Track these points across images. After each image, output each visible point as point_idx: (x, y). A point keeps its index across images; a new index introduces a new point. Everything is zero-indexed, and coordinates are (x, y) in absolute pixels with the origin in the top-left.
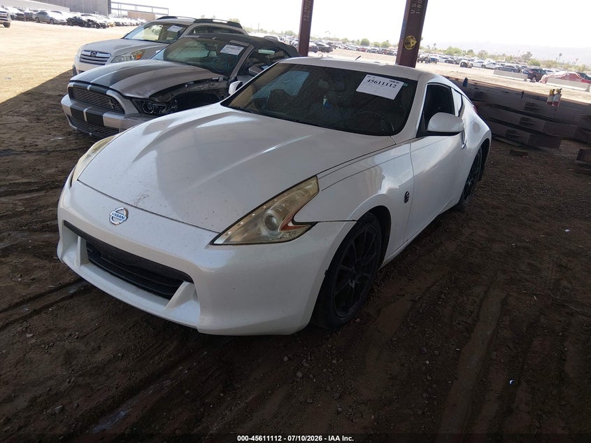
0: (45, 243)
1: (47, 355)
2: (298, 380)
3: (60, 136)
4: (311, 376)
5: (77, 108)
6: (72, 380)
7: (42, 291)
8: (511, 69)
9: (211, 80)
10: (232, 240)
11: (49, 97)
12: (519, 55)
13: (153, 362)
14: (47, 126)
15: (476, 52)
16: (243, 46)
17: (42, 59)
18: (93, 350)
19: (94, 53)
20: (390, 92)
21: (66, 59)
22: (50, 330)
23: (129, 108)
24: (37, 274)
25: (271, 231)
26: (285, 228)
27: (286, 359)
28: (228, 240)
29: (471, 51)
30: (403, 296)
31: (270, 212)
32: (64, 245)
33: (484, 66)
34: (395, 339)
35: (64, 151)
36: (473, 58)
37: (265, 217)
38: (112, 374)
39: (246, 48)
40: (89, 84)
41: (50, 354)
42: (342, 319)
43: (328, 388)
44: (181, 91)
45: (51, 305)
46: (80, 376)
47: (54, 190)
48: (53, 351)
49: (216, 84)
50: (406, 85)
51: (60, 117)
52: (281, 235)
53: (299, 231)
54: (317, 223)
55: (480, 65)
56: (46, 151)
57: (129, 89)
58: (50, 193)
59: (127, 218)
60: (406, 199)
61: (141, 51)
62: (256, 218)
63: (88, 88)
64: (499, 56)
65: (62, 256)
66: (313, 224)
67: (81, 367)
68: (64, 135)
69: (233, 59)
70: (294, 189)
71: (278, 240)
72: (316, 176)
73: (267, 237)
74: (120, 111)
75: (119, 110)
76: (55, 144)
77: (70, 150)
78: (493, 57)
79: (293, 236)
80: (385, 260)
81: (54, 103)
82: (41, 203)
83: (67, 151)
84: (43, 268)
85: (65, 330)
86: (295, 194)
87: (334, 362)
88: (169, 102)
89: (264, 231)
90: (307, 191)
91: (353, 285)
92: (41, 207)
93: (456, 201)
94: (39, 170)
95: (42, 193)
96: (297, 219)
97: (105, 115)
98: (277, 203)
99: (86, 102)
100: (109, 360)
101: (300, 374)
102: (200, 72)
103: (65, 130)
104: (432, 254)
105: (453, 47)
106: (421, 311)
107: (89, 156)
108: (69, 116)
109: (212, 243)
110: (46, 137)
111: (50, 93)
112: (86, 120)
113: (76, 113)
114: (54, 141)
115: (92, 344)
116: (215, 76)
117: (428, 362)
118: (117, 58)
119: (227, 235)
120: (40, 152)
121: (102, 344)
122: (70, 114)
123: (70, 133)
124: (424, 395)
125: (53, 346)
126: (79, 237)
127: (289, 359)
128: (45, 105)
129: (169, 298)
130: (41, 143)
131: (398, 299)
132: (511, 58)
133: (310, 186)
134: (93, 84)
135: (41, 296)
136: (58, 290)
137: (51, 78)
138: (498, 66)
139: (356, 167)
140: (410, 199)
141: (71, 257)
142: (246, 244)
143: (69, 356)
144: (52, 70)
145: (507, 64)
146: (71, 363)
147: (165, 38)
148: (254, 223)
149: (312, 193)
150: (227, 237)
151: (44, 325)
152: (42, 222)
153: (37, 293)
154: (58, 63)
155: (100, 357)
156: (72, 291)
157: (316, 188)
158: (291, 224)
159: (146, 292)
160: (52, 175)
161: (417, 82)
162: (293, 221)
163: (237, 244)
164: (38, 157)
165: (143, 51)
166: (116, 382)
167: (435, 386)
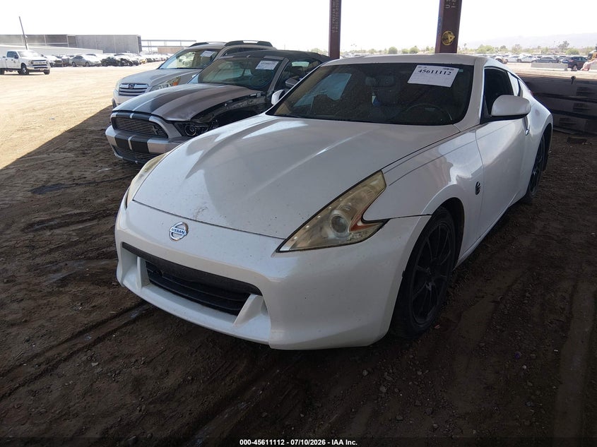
0: (101, 270)
1: (114, 384)
2: (383, 395)
3: (107, 168)
4: (396, 390)
5: (122, 137)
6: (143, 409)
7: (104, 317)
8: (549, 60)
9: (249, 97)
10: (298, 246)
11: (91, 132)
12: (556, 45)
13: (225, 384)
14: (93, 159)
15: (509, 47)
16: (277, 60)
17: (81, 98)
18: (161, 375)
19: (131, 85)
20: (445, 79)
21: (104, 97)
22: (116, 357)
23: (172, 132)
24: (98, 301)
25: (339, 234)
26: (355, 228)
27: (365, 373)
28: (294, 246)
29: (504, 47)
30: (483, 297)
31: (336, 212)
32: (123, 269)
33: (519, 61)
34: (484, 344)
35: (112, 181)
36: (507, 54)
37: (331, 218)
38: (184, 399)
39: (280, 62)
40: (132, 112)
41: (118, 381)
42: (421, 326)
43: (418, 403)
44: (221, 111)
45: (115, 331)
46: (151, 403)
47: (106, 218)
48: (120, 378)
49: (255, 100)
50: (462, 71)
51: (105, 150)
52: (351, 236)
53: (371, 230)
54: (388, 220)
55: (515, 59)
56: (95, 182)
57: (171, 113)
58: (103, 221)
59: (187, 233)
60: (478, 190)
61: (177, 78)
62: (322, 220)
63: (131, 117)
64: (533, 49)
65: (123, 279)
66: (385, 222)
67: (151, 394)
68: (109, 166)
69: (269, 74)
70: (360, 186)
71: (349, 242)
72: (380, 170)
73: (335, 240)
74: (164, 136)
75: (162, 135)
76: (103, 175)
77: (117, 179)
78: (527, 51)
79: (364, 236)
80: (459, 259)
81: (97, 137)
82: (95, 231)
83: (115, 180)
84: (102, 295)
85: (131, 355)
86: (361, 192)
87: (420, 373)
88: (211, 122)
89: (331, 234)
90: (373, 187)
91: (430, 288)
92: (95, 235)
93: (523, 193)
94: (89, 200)
95: (95, 222)
96: (366, 218)
97: (150, 142)
98: (343, 202)
99: (129, 130)
100: (179, 385)
101: (383, 389)
102: (237, 90)
103: (111, 161)
104: (506, 250)
105: (485, 45)
106: (506, 312)
107: (142, 176)
108: (113, 146)
109: (278, 250)
110: (93, 169)
111: (93, 128)
112: (131, 148)
113: (121, 143)
114: (101, 173)
115: (160, 369)
116: (253, 93)
117: (525, 367)
118: (154, 87)
119: (293, 240)
120: (89, 183)
121: (169, 368)
122: (115, 144)
123: (116, 164)
124: (529, 404)
125: (119, 373)
126: (139, 258)
127: (369, 373)
128: (89, 140)
129: (236, 313)
130: (89, 175)
131: (478, 301)
132: (547, 50)
133: (374, 182)
134: (135, 112)
135: (103, 322)
136: (120, 315)
137: (91, 115)
138: (535, 59)
139: (420, 159)
140: (481, 190)
141: (132, 279)
142: (315, 249)
143: (138, 383)
144: (93, 108)
145: (543, 56)
146: (140, 390)
147: (198, 64)
148: (319, 226)
149: (378, 189)
150: (293, 243)
151: (109, 352)
152: (98, 249)
153: (99, 321)
154: (97, 101)
155: (170, 382)
156: (134, 316)
157: (383, 182)
158: (360, 224)
159: (212, 310)
160: (103, 205)
161: (473, 67)
162: (362, 220)
163: (304, 250)
164: (88, 188)
165: (179, 79)
166: (189, 408)
167: (538, 393)
